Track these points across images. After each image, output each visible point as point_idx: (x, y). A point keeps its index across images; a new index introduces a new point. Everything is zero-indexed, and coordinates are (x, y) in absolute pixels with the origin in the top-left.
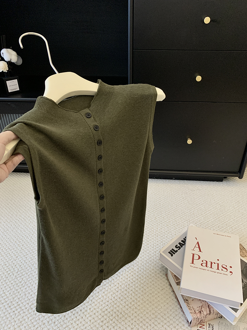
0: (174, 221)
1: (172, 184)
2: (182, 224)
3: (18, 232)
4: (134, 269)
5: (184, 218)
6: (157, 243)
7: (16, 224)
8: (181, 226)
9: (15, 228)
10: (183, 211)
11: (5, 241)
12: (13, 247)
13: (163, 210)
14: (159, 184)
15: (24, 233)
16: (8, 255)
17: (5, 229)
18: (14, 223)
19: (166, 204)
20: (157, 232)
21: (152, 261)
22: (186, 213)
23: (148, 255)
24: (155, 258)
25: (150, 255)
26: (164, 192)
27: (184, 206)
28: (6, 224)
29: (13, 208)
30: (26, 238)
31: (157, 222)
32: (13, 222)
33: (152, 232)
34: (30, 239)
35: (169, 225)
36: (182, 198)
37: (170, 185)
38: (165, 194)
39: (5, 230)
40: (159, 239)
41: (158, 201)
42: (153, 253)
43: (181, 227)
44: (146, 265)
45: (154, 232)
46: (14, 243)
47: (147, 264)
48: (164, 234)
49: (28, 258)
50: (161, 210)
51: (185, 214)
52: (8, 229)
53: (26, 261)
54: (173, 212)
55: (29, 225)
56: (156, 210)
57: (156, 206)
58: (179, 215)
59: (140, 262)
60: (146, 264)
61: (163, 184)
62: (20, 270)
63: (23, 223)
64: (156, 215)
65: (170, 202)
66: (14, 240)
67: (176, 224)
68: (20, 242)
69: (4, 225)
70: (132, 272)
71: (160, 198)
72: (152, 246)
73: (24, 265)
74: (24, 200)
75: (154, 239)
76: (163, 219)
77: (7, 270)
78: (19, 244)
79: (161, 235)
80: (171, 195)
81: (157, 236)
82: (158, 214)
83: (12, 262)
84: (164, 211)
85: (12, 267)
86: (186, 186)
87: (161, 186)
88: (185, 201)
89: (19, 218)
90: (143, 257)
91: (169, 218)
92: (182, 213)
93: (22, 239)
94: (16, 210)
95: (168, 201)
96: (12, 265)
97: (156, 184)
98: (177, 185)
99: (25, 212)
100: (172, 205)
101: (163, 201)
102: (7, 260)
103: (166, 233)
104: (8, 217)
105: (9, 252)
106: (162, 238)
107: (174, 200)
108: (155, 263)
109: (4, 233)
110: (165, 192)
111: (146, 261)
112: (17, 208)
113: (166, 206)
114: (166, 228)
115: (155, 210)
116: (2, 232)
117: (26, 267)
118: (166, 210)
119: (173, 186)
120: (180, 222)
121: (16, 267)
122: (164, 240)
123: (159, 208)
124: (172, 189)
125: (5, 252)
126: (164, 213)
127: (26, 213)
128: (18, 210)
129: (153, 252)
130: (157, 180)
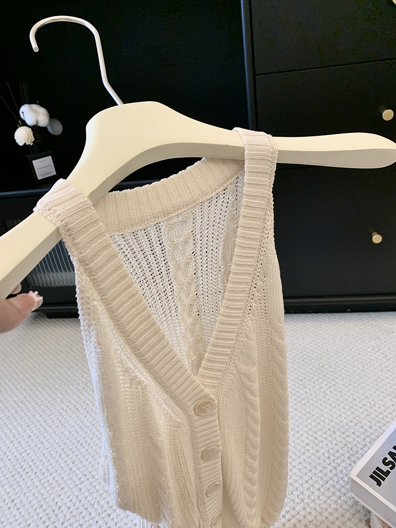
0: (363, 397)
1: (346, 321)
2: (381, 402)
3: (65, 435)
4: (297, 509)
5: (382, 389)
6: (336, 448)
7: (60, 419)
8: (379, 408)
9: (59, 427)
10: (377, 376)
11: (41, 455)
12: (54, 467)
13: (337, 376)
14: (322, 323)
15: (75, 435)
16: (46, 484)
17: (41, 429)
18: (58, 417)
19: (341, 363)
20: (333, 424)
21: (332, 489)
22: (384, 379)
23: (320, 475)
24: (337, 482)
25: (325, 475)
26: (333, 339)
27: (379, 364)
28: (44, 419)
29: (57, 386)
30: (78, 447)
31: (329, 402)
32: (55, 414)
33: (322, 423)
34: (86, 448)
35: (355, 407)
36: (372, 348)
37: (344, 325)
38: (337, 343)
39: (42, 432)
40: (339, 439)
41: (324, 358)
42: (331, 471)
43: (380, 411)
44: (321, 500)
45: (325, 423)
46: (57, 459)
47: (323, 498)
48: (347, 427)
49: (82, 491)
50: (332, 375)
51: (383, 382)
52: (48, 429)
53: (80, 498)
54: (357, 378)
55: (85, 420)
56: (324, 376)
57: (322, 369)
58: (372, 385)
59: (307, 493)
60: (319, 497)
61: (329, 323)
62: (68, 517)
63: (74, 416)
64: (326, 387)
65: (348, 358)
66: (57, 452)
67: (368, 405)
68: (68, 456)
69: (40, 422)
70: (294, 517)
71: (327, 352)
72: (327, 454)
73: (76, 506)
74: (76, 370)
75: (328, 439)
76: (339, 394)
77: (44, 519)
78: (65, 459)
79: (342, 430)
80: (348, 344)
81: (334, 433)
82: (329, 385)
83: (53, 500)
84: (340, 378)
85: (54, 511)
86: (374, 323)
87: (326, 327)
88: (378, 353)
89: (66, 406)
90: (310, 482)
91: (352, 392)
92: (376, 380)
93: (71, 449)
94: (61, 391)
95: (344, 356)
96: (53, 507)
97: (315, 323)
98: (358, 323)
99: (77, 393)
100: (353, 364)
101: (336, 356)
102: (44, 496)
103: (350, 424)
104: (47, 404)
105: (48, 478)
106: (344, 436)
107: (356, 354)
108: (338, 494)
109: (40, 437)
110: (335, 339)
111: (318, 490)
112: (63, 386)
113: (342, 367)
114: (349, 413)
115: (321, 376)
116: (37, 435)
117: (80, 510)
118: (344, 375)
119: (350, 326)
120: (376, 400)
121: (60, 511)
122: (350, 439)
123: (328, 372)
124: (348, 331)
125: (41, 477)
126: (341, 382)
127: (79, 395)
128: (66, 389)
129: (329, 468)
130: (316, 315)
